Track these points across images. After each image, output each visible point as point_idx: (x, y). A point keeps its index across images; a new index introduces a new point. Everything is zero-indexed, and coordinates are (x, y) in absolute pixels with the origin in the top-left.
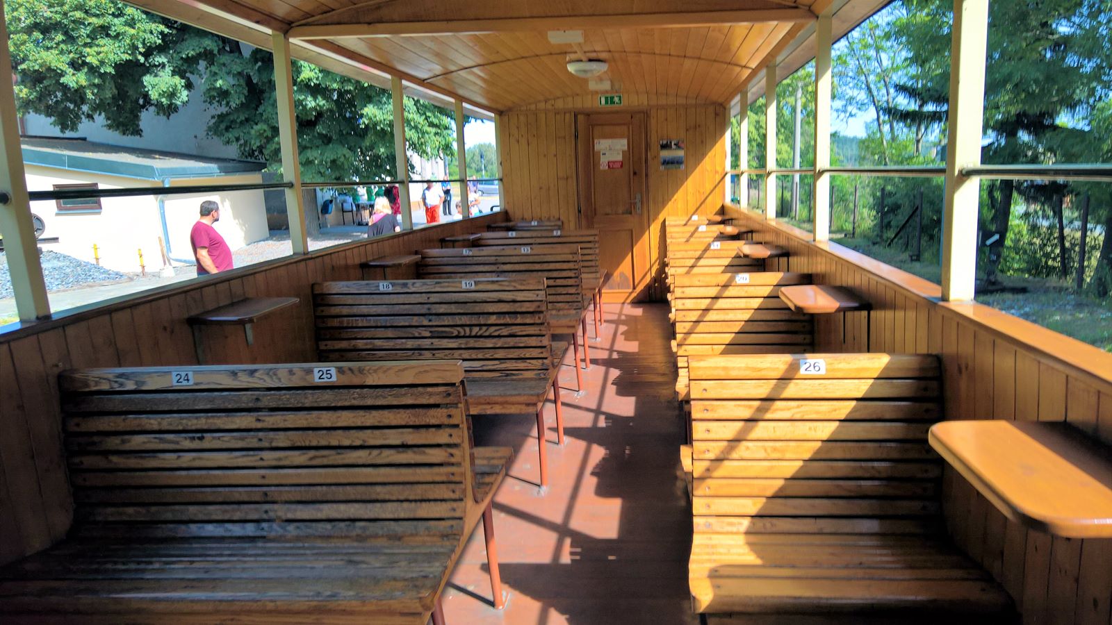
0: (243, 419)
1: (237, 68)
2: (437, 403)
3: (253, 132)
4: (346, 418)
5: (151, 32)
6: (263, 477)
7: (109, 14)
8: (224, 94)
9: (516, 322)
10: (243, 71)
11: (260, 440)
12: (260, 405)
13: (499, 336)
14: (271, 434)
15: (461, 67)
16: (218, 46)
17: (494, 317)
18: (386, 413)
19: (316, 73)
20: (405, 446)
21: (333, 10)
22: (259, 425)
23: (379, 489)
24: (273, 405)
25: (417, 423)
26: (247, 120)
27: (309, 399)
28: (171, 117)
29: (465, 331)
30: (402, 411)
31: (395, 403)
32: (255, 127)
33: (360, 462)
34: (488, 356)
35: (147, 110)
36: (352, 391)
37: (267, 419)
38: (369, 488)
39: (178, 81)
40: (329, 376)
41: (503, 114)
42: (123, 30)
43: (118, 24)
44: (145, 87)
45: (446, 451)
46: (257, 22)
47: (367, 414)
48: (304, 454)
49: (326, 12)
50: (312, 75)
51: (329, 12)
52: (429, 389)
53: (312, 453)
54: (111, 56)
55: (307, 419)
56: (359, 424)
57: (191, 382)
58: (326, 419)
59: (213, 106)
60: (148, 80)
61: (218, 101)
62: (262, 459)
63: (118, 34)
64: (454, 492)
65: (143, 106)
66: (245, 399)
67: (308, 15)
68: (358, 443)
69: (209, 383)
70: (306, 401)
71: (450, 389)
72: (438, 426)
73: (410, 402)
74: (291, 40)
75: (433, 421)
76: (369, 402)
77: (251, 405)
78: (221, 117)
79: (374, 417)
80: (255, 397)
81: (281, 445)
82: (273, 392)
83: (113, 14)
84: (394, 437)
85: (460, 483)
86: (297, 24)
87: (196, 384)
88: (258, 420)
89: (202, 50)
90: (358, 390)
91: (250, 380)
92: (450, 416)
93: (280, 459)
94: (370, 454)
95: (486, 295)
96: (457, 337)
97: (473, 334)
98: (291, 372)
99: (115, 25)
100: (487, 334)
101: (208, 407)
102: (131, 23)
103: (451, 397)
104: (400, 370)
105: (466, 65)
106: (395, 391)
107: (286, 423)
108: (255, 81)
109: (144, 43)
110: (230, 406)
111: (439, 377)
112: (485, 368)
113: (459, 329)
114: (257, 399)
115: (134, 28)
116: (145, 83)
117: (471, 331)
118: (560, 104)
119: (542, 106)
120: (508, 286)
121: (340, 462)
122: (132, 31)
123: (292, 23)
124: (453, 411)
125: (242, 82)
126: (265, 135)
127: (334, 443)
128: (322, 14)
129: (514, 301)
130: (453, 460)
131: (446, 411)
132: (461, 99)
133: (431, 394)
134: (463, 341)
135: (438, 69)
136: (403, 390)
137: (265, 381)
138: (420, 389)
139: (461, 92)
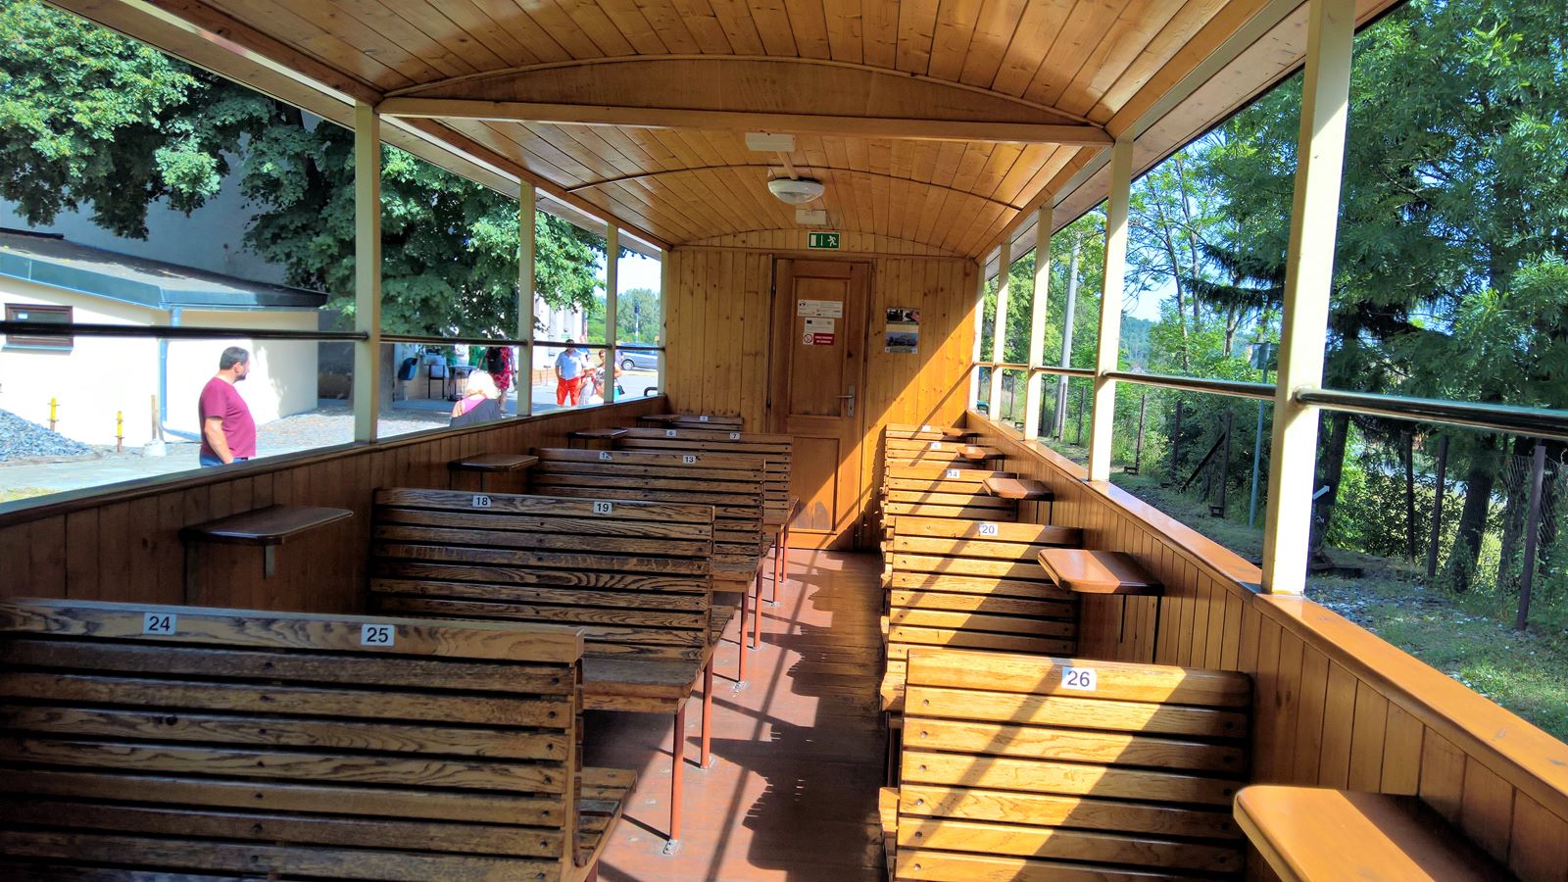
0: (242, 694)
1: (295, 147)
2: (538, 691)
3: (312, 246)
4: (399, 706)
5: (174, 86)
6: (259, 796)
7: (116, 55)
8: (272, 185)
9: (664, 571)
10: (304, 152)
11: (263, 731)
12: (270, 673)
13: (638, 591)
14: (281, 723)
15: (620, 175)
16: (269, 112)
17: (634, 560)
18: (458, 701)
19: (409, 164)
20: (479, 760)
21: (447, 78)
22: (265, 707)
23: (433, 830)
24: (291, 675)
25: (503, 722)
26: (304, 227)
27: (347, 671)
28: (191, 214)
29: (588, 577)
30: (483, 700)
31: (475, 687)
32: (315, 239)
33: (412, 780)
34: (616, 620)
35: (157, 199)
36: (413, 663)
37: (279, 697)
38: (419, 826)
39: (206, 160)
40: (383, 637)
41: (672, 248)
42: (132, 79)
43: (125, 70)
44: (158, 165)
45: (540, 772)
46: (337, 87)
47: (431, 701)
48: (327, 760)
49: (435, 81)
50: (403, 166)
51: (441, 80)
52: (529, 670)
53: (340, 760)
54: (112, 116)
55: (339, 703)
56: (417, 717)
57: (171, 631)
58: (369, 704)
59: (256, 201)
60: (162, 154)
61: (263, 195)
62: (261, 764)
63: (125, 85)
64: (545, 844)
65: (151, 194)
66: (251, 664)
67: (412, 81)
68: (411, 748)
69: (197, 635)
70: (343, 673)
71: (560, 672)
72: (534, 730)
73: (497, 686)
74: (383, 116)
75: (527, 721)
76: (437, 683)
77: (257, 673)
78: (267, 219)
79: (441, 706)
80: (265, 661)
81: (294, 742)
82: (294, 656)
83: (120, 56)
84: (465, 743)
85: (557, 828)
86: (392, 93)
87: (179, 634)
88: (264, 698)
89: (246, 117)
90: (423, 663)
91: (264, 634)
92: (553, 714)
93: (287, 766)
94: (427, 768)
95: (627, 525)
96: (576, 587)
97: (601, 584)
98: (328, 627)
99: (121, 71)
100: (621, 586)
101: (191, 670)
102: (146, 70)
103: (559, 685)
104: (491, 638)
105: (628, 172)
106: (477, 668)
107: (307, 706)
108: (320, 169)
109: (161, 100)
110: (225, 673)
111: (543, 652)
112: (610, 638)
113: (580, 575)
114: (269, 665)
115: (149, 77)
116: (158, 160)
117: (597, 580)
118: (753, 240)
119: (728, 241)
120: (659, 514)
121: (381, 779)
122: (146, 82)
123: (387, 91)
124: (559, 707)
125: (301, 169)
126: (329, 252)
127: (376, 745)
128: (430, 82)
129: (666, 538)
130: (549, 789)
131: (549, 705)
132: (618, 222)
133: (530, 678)
134: (585, 594)
135: (587, 176)
136: (490, 668)
137: (285, 638)
138: (516, 669)
139: (618, 211)
